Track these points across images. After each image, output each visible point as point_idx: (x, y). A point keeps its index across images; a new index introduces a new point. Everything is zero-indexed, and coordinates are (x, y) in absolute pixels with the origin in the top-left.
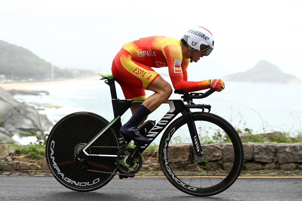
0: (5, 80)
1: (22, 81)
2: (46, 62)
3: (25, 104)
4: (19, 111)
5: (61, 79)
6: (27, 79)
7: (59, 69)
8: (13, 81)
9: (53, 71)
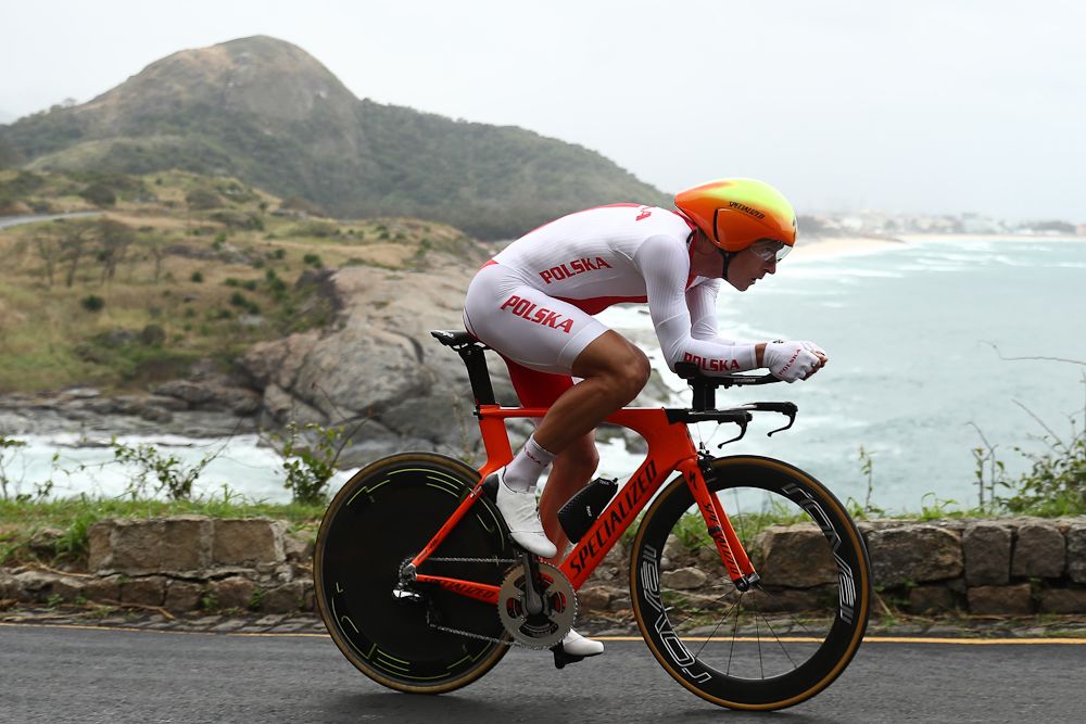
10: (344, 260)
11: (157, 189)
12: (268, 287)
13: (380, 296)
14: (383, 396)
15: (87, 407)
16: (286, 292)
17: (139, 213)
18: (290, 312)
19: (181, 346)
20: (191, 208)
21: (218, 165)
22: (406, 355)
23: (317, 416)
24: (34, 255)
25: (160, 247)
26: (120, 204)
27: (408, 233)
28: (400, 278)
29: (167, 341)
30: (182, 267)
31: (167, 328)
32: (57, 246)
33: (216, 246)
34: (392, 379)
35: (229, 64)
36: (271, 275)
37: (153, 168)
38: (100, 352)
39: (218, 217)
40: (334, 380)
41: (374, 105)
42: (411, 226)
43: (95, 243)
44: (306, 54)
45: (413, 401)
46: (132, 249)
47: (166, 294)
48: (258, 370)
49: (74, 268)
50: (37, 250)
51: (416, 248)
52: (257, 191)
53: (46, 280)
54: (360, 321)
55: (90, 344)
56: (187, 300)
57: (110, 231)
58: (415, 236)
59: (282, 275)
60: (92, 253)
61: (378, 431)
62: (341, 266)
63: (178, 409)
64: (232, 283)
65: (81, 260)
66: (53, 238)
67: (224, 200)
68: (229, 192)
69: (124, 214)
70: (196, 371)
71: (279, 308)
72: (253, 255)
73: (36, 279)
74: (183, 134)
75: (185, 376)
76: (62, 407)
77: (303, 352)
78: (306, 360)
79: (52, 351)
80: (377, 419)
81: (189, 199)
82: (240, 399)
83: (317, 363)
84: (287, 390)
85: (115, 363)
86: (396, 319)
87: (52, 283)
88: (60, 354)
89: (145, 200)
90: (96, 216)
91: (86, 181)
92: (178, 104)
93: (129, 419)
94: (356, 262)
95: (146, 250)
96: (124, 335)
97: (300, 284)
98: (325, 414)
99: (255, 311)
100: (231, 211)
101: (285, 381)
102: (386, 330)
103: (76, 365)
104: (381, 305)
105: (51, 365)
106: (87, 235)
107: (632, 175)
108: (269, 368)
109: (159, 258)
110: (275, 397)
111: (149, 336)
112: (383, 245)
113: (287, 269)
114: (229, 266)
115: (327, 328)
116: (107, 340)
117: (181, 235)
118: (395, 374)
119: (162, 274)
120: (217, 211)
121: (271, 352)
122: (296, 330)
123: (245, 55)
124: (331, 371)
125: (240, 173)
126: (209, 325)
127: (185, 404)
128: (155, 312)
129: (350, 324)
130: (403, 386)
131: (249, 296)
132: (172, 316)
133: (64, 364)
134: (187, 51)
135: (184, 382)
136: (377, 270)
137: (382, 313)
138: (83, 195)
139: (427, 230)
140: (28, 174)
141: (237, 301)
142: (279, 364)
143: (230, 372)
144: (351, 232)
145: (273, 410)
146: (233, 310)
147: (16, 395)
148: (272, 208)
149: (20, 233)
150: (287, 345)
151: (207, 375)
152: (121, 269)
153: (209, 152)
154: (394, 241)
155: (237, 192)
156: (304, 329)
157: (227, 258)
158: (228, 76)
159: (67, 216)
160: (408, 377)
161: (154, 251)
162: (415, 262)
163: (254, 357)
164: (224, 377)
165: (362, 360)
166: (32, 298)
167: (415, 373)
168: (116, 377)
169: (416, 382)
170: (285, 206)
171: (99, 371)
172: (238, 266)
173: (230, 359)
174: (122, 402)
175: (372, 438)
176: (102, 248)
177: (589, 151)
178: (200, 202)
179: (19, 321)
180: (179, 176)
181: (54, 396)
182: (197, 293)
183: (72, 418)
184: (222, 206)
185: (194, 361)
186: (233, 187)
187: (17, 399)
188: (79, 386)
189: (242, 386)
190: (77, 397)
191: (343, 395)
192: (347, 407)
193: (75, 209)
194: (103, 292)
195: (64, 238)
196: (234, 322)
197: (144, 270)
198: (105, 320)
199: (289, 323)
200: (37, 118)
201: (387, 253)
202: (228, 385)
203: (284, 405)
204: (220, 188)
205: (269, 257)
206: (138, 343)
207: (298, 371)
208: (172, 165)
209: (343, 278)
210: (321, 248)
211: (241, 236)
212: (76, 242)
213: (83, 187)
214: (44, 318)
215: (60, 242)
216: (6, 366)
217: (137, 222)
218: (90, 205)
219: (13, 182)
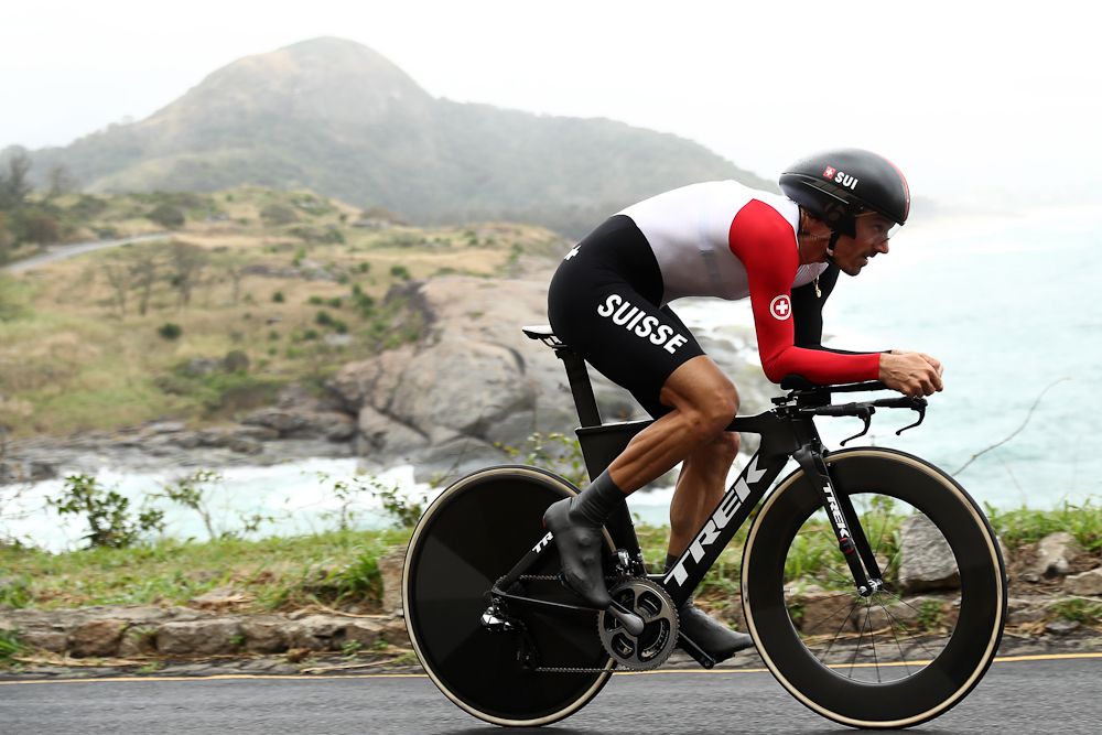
10: (433, 271)
11: (228, 206)
12: (354, 303)
13: (475, 306)
14: (487, 413)
15: (172, 442)
16: (375, 308)
17: (211, 233)
18: (380, 328)
19: (267, 372)
20: (266, 225)
21: (290, 177)
22: (507, 367)
23: (416, 438)
24: (105, 283)
25: (237, 268)
26: (190, 224)
27: (498, 237)
28: (493, 286)
29: (252, 367)
30: (262, 287)
31: (251, 353)
32: (126, 273)
33: (296, 263)
34: (494, 393)
35: (293, 67)
36: (357, 290)
37: (222, 184)
38: (182, 382)
39: (296, 232)
40: (432, 398)
41: (452, 104)
42: (501, 230)
43: (168, 268)
44: (375, 53)
45: (517, 415)
46: (207, 272)
47: (247, 317)
48: (351, 392)
49: (146, 295)
50: (106, 279)
51: (508, 253)
52: (335, 202)
53: (118, 310)
54: (454, 332)
55: (170, 375)
56: (270, 322)
57: (180, 250)
58: (505, 241)
59: (369, 290)
60: (165, 278)
61: (483, 449)
62: (431, 277)
63: (268, 438)
64: (316, 301)
65: (155, 286)
66: (123, 264)
67: (301, 214)
68: (304, 205)
69: (195, 234)
70: (285, 397)
71: (368, 326)
72: (337, 271)
73: (108, 309)
74: (249, 145)
75: (273, 402)
76: (145, 444)
77: (397, 370)
78: (401, 379)
79: (130, 384)
80: (482, 437)
81: (263, 215)
82: (334, 423)
83: (413, 381)
84: (384, 411)
85: (198, 394)
86: (493, 329)
87: (125, 312)
88: (140, 387)
89: (216, 218)
90: (166, 238)
91: (152, 201)
92: (242, 114)
93: (217, 452)
94: (446, 271)
95: (222, 272)
96: (205, 363)
97: (389, 297)
98: (425, 434)
99: (342, 329)
100: (309, 225)
101: (381, 402)
102: (483, 341)
103: (157, 398)
104: (476, 315)
105: (131, 400)
106: (158, 259)
108: (362, 389)
109: (237, 279)
110: (370, 419)
111: (233, 363)
112: (473, 252)
113: (374, 283)
114: (313, 284)
115: (421, 343)
116: (187, 369)
117: (257, 253)
118: (498, 387)
119: (242, 296)
120: (294, 226)
121: (363, 372)
122: (388, 348)
123: (309, 58)
124: (428, 390)
125: (314, 183)
126: (296, 348)
127: (275, 433)
128: (236, 337)
129: (445, 338)
130: (506, 400)
131: (335, 314)
132: (255, 340)
133: (143, 397)
134: (248, 57)
135: (273, 410)
136: (470, 278)
137: (479, 323)
138: (150, 217)
139: (518, 233)
140: (89, 198)
141: (323, 320)
142: (372, 385)
143: (320, 397)
144: (438, 240)
145: (370, 434)
146: (319, 329)
147: (95, 433)
148: (353, 219)
149: (86, 261)
150: (379, 364)
151: (297, 401)
152: (196, 293)
153: (280, 164)
154: (484, 247)
155: (313, 205)
156: (396, 346)
157: (308, 275)
158: (294, 82)
159: (135, 241)
160: (512, 390)
161: (230, 271)
162: (508, 268)
163: (344, 379)
164: (314, 402)
165: (462, 375)
166: (106, 329)
167: (517, 386)
168: (200, 408)
169: (520, 395)
170: (366, 215)
171: (182, 403)
172: (322, 283)
173: (320, 382)
174: (208, 435)
175: (477, 457)
176: (175, 272)
177: (682, 139)
178: (276, 216)
179: (93, 354)
180: (250, 191)
181: (135, 432)
182: (279, 314)
183: (157, 454)
184: (298, 220)
185: (282, 386)
186: (309, 199)
187: (96, 437)
188: (163, 420)
189: (336, 409)
190: (161, 432)
191: (443, 413)
192: (448, 426)
193: (143, 233)
194: (180, 318)
195: (134, 264)
196: (321, 342)
197: (222, 292)
198: (185, 349)
199: (380, 340)
200: (94, 138)
201: (478, 260)
202: (320, 409)
203: (380, 429)
204: (295, 202)
205: (353, 271)
206: (221, 371)
207: (392, 391)
208: (240, 179)
209: (434, 290)
210: (408, 259)
211: (321, 251)
212: (148, 266)
213: (150, 208)
214: (119, 350)
215: (130, 268)
216: (83, 404)
217: (208, 243)
218: (158, 228)
219: (74, 208)
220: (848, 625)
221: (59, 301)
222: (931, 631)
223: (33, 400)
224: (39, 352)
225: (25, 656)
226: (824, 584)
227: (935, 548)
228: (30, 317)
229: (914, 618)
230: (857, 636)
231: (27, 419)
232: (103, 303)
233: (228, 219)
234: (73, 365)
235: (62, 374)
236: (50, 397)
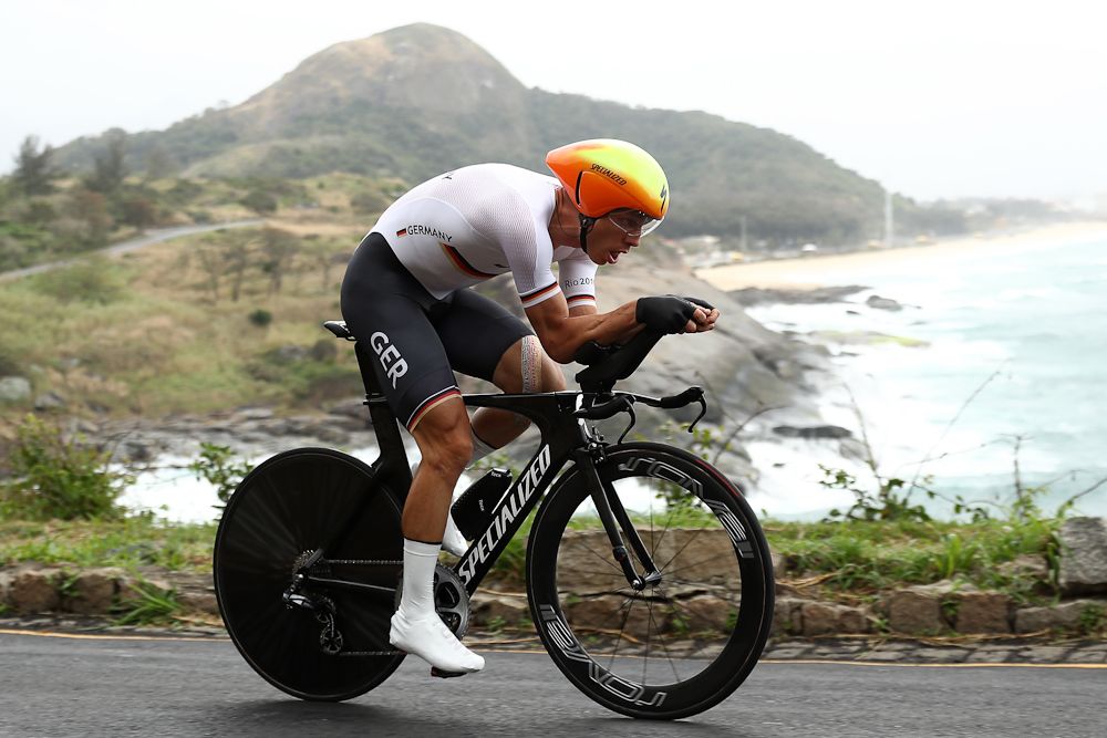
0: (717, 256)
1: (778, 254)
2: (862, 180)
3: (797, 338)
4: (772, 366)
5: (922, 239)
6: (796, 246)
7: (911, 201)
8: (748, 258)
9: (888, 210)
11: (319, 194)
15: (262, 429)
17: (302, 220)
20: (354, 213)
21: (381, 166)
24: (198, 268)
25: (327, 256)
26: (282, 211)
29: (339, 356)
31: (339, 343)
32: (220, 258)
35: (386, 54)
37: (313, 171)
38: (272, 370)
41: (544, 93)
43: (260, 254)
44: (468, 40)
46: (298, 260)
49: (239, 280)
50: (200, 263)
53: (211, 295)
55: (260, 362)
57: (274, 239)
60: (257, 265)
63: (354, 429)
65: (248, 272)
66: (217, 249)
69: (286, 221)
73: (202, 294)
74: (342, 133)
75: (360, 392)
76: (236, 429)
79: (222, 370)
81: (354, 203)
85: (286, 383)
87: (218, 297)
88: (230, 372)
89: (308, 205)
90: (258, 224)
91: (245, 187)
92: (335, 101)
93: (304, 440)
95: (312, 260)
96: (294, 351)
103: (247, 384)
105: (221, 385)
106: (251, 245)
107: (831, 161)
109: (327, 268)
111: (321, 352)
116: (277, 356)
117: (347, 242)
123: (404, 44)
125: (405, 173)
127: (362, 424)
133: (234, 383)
134: (343, 43)
135: (359, 400)
138: (244, 203)
140: (185, 183)
147: (188, 416)
149: (181, 245)
152: (287, 281)
153: (371, 152)
158: (387, 69)
159: (228, 226)
161: (321, 260)
166: (198, 313)
168: (289, 396)
171: (271, 390)
174: (297, 423)
176: (267, 258)
177: (782, 135)
178: (365, 206)
179: (186, 339)
180: (341, 179)
181: (226, 417)
183: (247, 440)
187: (189, 421)
188: (252, 406)
190: (250, 418)
193: (236, 218)
194: (270, 306)
195: (227, 249)
197: (313, 281)
198: (276, 335)
200: (191, 123)
206: (309, 360)
208: (332, 167)
212: (241, 252)
213: (243, 194)
214: (212, 335)
215: (223, 253)
216: (177, 387)
217: (301, 230)
218: (251, 214)
219: (171, 191)
220: (1003, 625)
221: (155, 284)
222: (1093, 635)
223: (128, 380)
224: (136, 333)
225: (183, 615)
226: (979, 583)
227: (1098, 551)
228: (127, 298)
229: (1074, 622)
230: (1013, 636)
231: (123, 401)
232: (197, 287)
233: (320, 206)
234: (167, 348)
235: (158, 357)
236: (145, 379)
